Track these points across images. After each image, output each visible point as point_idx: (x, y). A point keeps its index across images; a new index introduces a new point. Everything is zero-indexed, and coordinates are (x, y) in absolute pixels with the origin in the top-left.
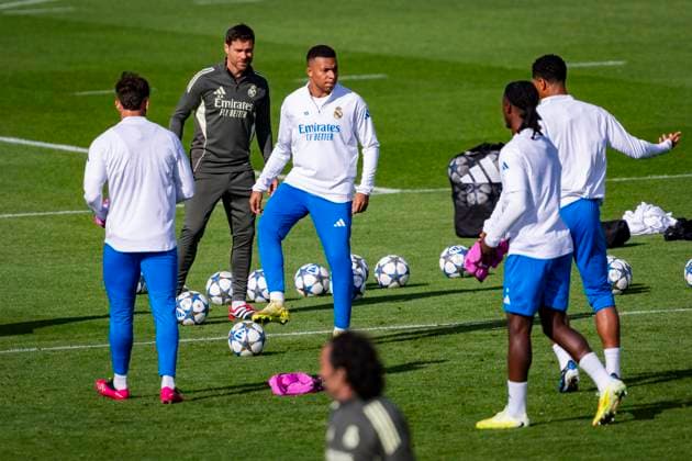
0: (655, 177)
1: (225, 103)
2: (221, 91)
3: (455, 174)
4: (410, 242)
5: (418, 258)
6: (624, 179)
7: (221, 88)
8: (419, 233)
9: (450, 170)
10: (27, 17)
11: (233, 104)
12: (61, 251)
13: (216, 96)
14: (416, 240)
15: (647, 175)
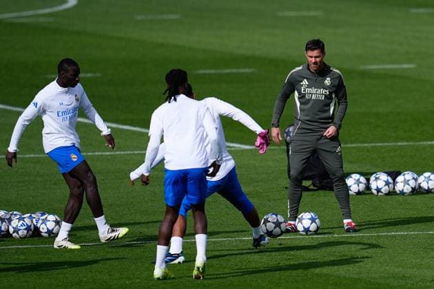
0: (425, 143)
1: (308, 90)
2: (305, 82)
3: (288, 138)
4: (257, 182)
5: (261, 193)
6: (405, 144)
7: (305, 80)
8: (264, 176)
9: (285, 135)
10: (21, 24)
11: (314, 90)
12: (24, 182)
13: (302, 85)
14: (262, 181)
15: (420, 141)
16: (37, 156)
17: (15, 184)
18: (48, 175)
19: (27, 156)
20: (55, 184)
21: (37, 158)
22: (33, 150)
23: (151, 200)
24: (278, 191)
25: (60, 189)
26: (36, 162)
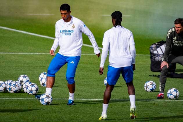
2: (175, 38)
3: (152, 50)
5: (138, 77)
9: (150, 49)
11: (178, 42)
12: (19, 66)
16: (24, 53)
17: (14, 67)
18: (30, 63)
19: (20, 53)
20: (34, 68)
21: (24, 54)
22: (22, 51)
23: (83, 79)
24: (146, 77)
25: (37, 71)
26: (24, 57)
